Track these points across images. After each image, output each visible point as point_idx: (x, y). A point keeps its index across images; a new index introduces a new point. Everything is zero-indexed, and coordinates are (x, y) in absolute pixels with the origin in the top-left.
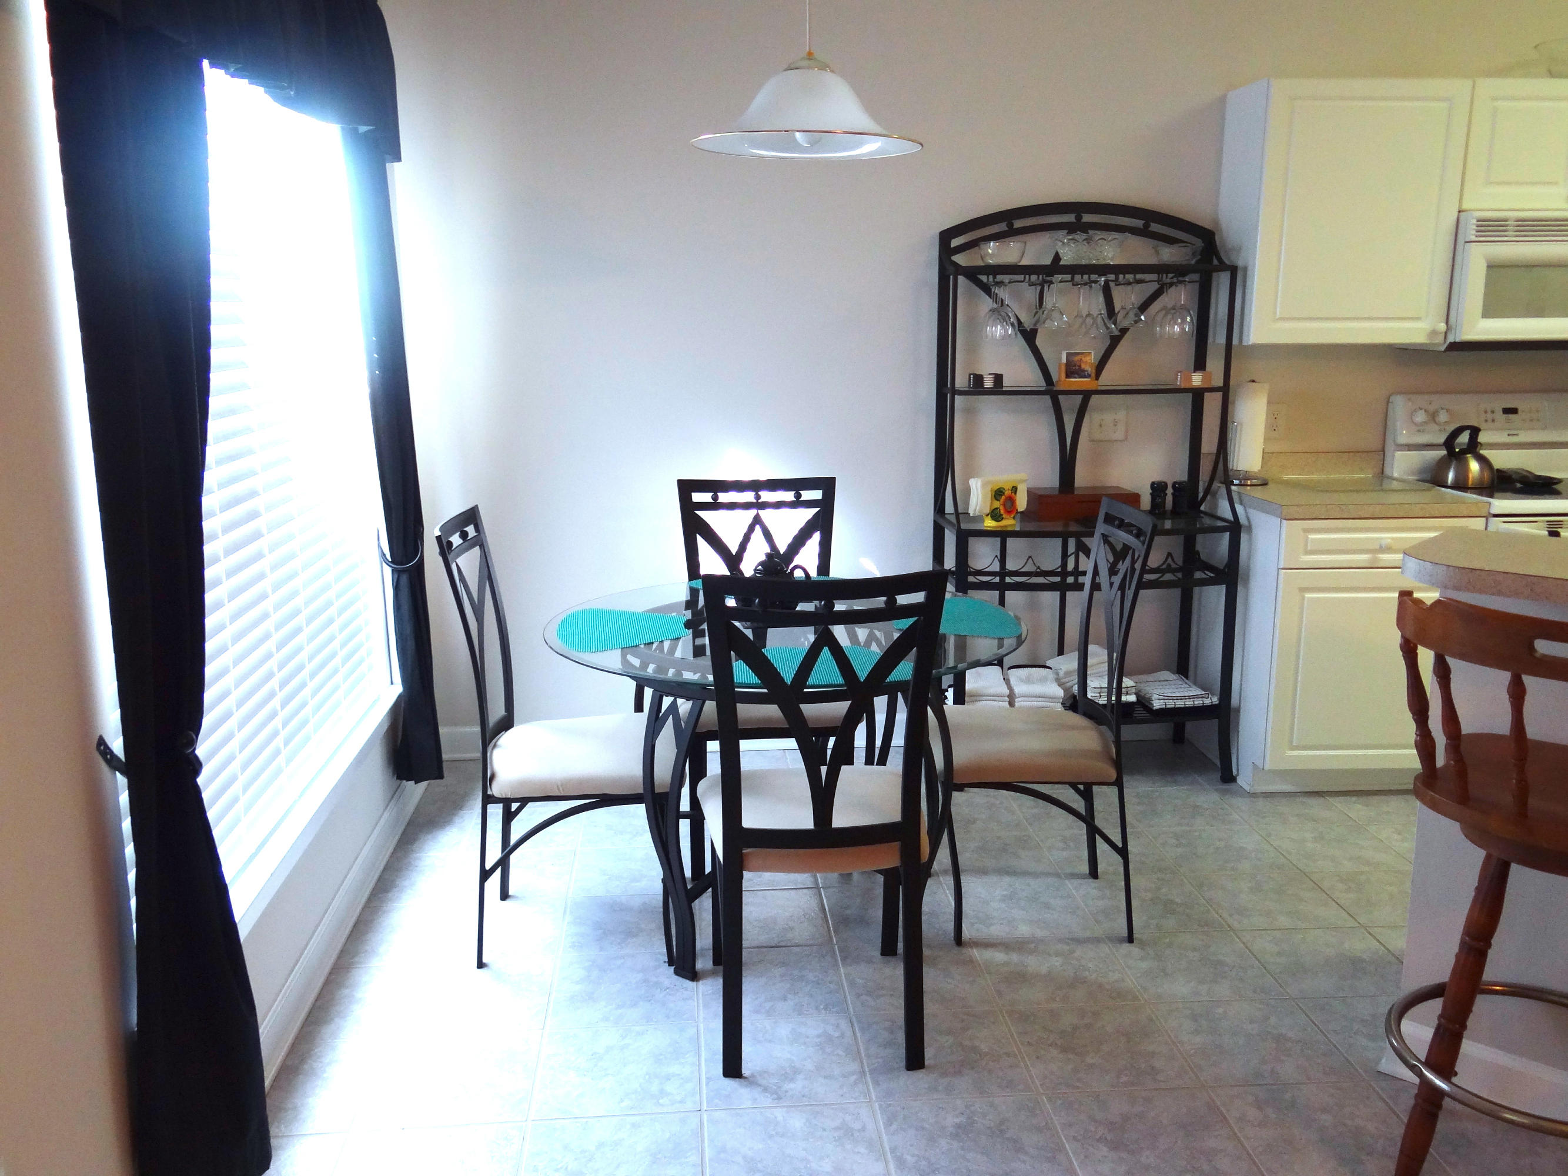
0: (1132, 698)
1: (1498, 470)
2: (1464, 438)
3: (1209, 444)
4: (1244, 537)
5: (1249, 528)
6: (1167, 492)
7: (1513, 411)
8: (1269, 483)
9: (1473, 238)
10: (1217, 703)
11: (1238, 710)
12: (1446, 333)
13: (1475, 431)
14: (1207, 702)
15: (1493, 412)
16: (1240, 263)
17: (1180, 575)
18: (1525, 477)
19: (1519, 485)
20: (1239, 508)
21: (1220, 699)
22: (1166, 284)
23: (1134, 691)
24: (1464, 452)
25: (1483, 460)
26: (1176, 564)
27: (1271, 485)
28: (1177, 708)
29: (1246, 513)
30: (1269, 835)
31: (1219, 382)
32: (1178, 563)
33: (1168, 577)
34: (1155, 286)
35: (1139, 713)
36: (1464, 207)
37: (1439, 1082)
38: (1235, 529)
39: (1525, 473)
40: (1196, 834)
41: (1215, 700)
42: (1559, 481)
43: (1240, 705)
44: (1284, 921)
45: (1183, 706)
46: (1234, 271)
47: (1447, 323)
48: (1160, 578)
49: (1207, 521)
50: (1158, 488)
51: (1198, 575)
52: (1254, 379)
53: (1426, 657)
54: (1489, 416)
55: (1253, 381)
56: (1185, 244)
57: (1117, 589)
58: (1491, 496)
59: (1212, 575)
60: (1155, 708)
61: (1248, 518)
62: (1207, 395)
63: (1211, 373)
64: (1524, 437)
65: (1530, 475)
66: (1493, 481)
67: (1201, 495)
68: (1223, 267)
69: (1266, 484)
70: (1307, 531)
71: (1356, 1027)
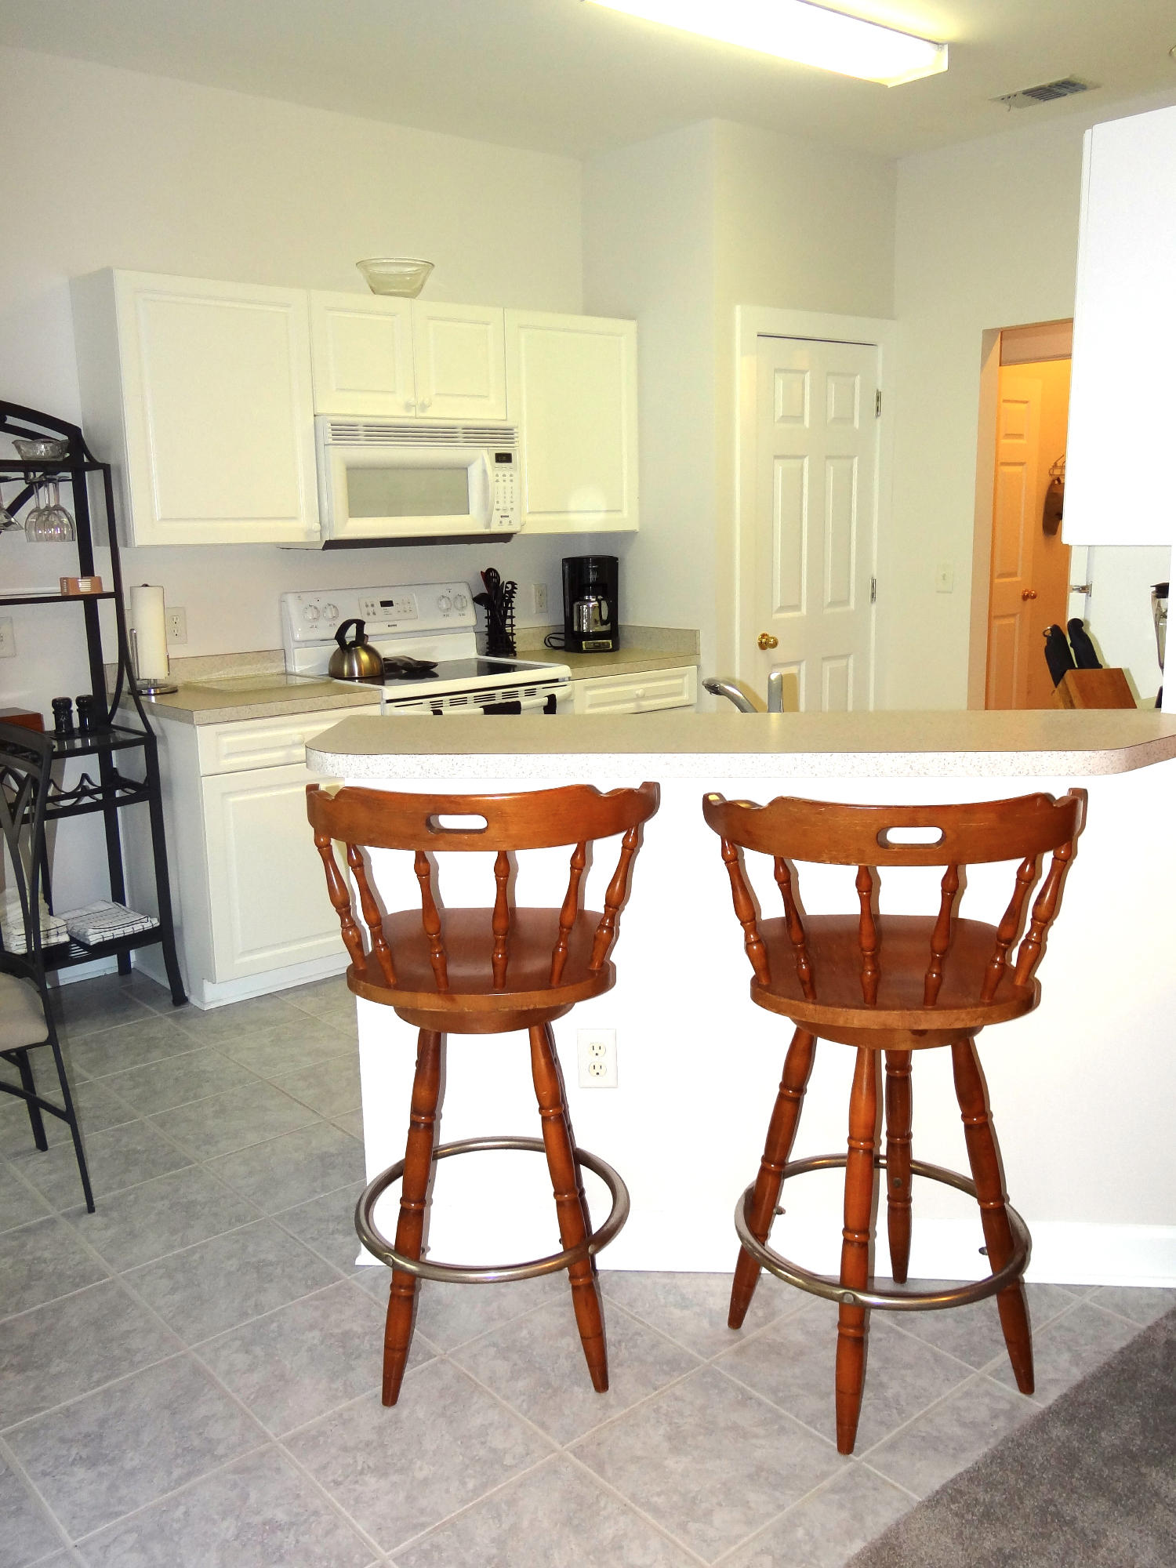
0: (65, 938)
1: (385, 659)
2: (351, 632)
3: (110, 654)
4: (160, 748)
5: (165, 737)
6: (72, 708)
7: (388, 604)
8: (179, 691)
9: (330, 441)
10: (158, 924)
11: (181, 929)
12: (321, 531)
13: (360, 624)
14: (148, 926)
15: (373, 605)
16: (112, 462)
17: (100, 796)
18: (407, 664)
19: (404, 672)
20: (150, 718)
21: (161, 920)
22: (35, 483)
23: (65, 929)
24: (353, 644)
25: (370, 651)
26: (93, 785)
27: (181, 693)
28: (116, 939)
29: (159, 723)
30: (228, 1050)
31: (108, 586)
32: (96, 784)
33: (87, 800)
34: (22, 486)
35: (77, 952)
36: (319, 411)
37: (410, 1266)
38: (149, 741)
39: (407, 660)
40: (153, 1069)
41: (156, 922)
42: (435, 665)
43: (182, 923)
44: (252, 1138)
45: (122, 935)
46: (106, 469)
47: (320, 523)
48: (75, 803)
49: (121, 736)
50: (61, 707)
51: (118, 794)
52: (146, 583)
53: (338, 849)
54: (371, 609)
55: (147, 586)
56: (48, 440)
57: (20, 822)
58: (383, 684)
59: (133, 792)
60: (92, 944)
61: (162, 730)
62: (99, 601)
63: (100, 578)
64: (402, 627)
65: (411, 662)
66: (382, 670)
67: (109, 708)
68: (94, 465)
69: (176, 691)
70: (219, 734)
71: (331, 1226)
